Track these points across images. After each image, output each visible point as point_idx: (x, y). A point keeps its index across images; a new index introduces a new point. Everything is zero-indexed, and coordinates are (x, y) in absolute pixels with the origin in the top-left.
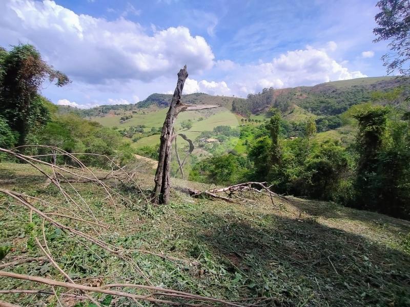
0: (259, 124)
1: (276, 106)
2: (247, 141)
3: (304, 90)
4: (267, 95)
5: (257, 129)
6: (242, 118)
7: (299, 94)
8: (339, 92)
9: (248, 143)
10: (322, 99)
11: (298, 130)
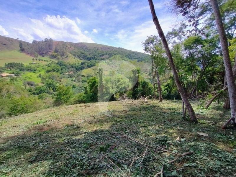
0: (46, 63)
1: (56, 51)
2: (40, 75)
3: (72, 44)
4: (49, 43)
5: (46, 67)
6: (32, 58)
7: (70, 46)
8: (89, 49)
9: (42, 76)
10: (82, 51)
11: (72, 68)
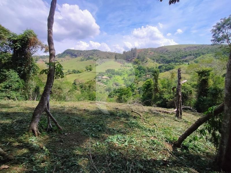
0: (130, 68)
1: (138, 58)
2: (124, 78)
3: (152, 50)
4: (134, 51)
5: (129, 71)
6: (121, 65)
7: (150, 52)
8: (169, 51)
9: (125, 79)
10: (161, 55)
11: (150, 71)
